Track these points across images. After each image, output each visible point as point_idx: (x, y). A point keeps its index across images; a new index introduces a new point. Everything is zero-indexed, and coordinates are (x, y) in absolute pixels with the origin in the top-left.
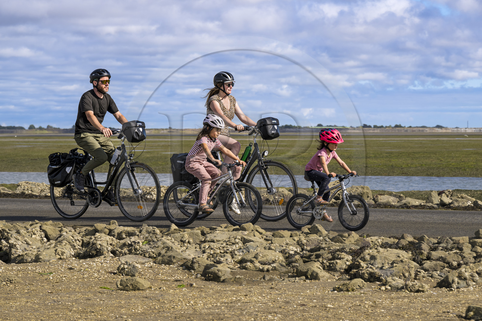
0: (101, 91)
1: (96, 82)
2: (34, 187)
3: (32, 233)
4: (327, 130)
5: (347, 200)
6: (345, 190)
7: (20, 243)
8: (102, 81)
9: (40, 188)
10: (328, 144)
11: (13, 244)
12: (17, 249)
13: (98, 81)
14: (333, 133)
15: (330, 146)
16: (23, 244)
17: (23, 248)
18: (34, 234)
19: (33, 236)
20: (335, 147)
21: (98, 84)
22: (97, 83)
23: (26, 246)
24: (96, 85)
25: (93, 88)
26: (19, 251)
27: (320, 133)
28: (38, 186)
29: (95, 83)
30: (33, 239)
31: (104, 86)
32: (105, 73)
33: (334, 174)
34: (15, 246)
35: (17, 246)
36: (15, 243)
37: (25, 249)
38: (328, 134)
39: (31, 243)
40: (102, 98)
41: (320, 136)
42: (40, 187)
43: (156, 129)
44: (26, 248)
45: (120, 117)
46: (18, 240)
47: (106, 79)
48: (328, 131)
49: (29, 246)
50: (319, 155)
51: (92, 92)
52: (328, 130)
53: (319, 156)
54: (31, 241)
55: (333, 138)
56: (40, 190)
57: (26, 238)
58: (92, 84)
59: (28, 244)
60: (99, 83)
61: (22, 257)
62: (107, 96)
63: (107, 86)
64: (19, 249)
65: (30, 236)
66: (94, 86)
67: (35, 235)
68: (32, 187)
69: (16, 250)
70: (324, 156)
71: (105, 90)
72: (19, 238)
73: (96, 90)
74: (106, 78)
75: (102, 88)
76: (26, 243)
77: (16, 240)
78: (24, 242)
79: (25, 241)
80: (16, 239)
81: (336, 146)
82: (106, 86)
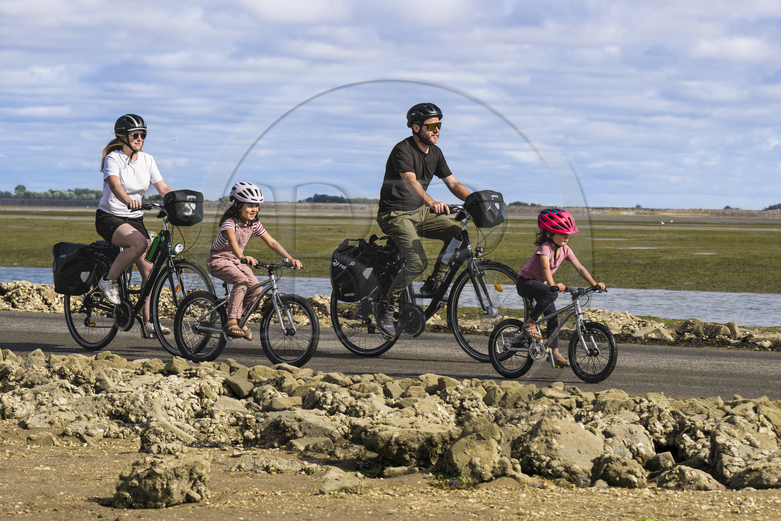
0: (427, 142)
1: (417, 126)
2: (609, 319)
3: (759, 423)
4: (551, 211)
5: (582, 331)
6: (579, 314)
7: (738, 444)
8: (427, 125)
9: (621, 322)
10: (552, 235)
11: (725, 444)
12: (733, 456)
13: (421, 125)
14: (561, 217)
15: (556, 239)
16: (744, 446)
17: (744, 454)
18: (763, 425)
19: (762, 430)
20: (564, 240)
21: (421, 129)
22: (419, 129)
23: (749, 449)
24: (417, 131)
25: (412, 135)
26: (736, 459)
27: (539, 216)
28: (616, 317)
29: (417, 128)
30: (761, 436)
31: (431, 133)
32: (433, 111)
33: (561, 286)
34: (729, 448)
35: (733, 449)
36: (728, 443)
37: (749, 455)
38: (552, 218)
39: (758, 443)
40: (427, 152)
41: (539, 223)
42: (621, 320)
43: (613, 209)
44: (751, 454)
45: (456, 185)
46: (734, 437)
47: (434, 122)
48: (552, 213)
49: (756, 449)
50: (539, 253)
51: (410, 140)
52: (553, 211)
53: (539, 255)
54: (758, 440)
55: (561, 224)
56: (621, 326)
57: (748, 434)
58: (411, 130)
59: (752, 445)
60: (423, 129)
61: (757, 474)
62: (437, 151)
63: (436, 133)
64: (737, 455)
65: (756, 429)
66: (414, 132)
67: (765, 428)
68: (605, 319)
69: (731, 458)
70: (547, 253)
71: (432, 139)
72: (735, 432)
73: (417, 139)
74: (435, 120)
75: (428, 136)
76: (748, 443)
77: (729, 437)
78: (745, 441)
79: (748, 440)
80: (729, 434)
81: (566, 238)
82: (434, 133)
